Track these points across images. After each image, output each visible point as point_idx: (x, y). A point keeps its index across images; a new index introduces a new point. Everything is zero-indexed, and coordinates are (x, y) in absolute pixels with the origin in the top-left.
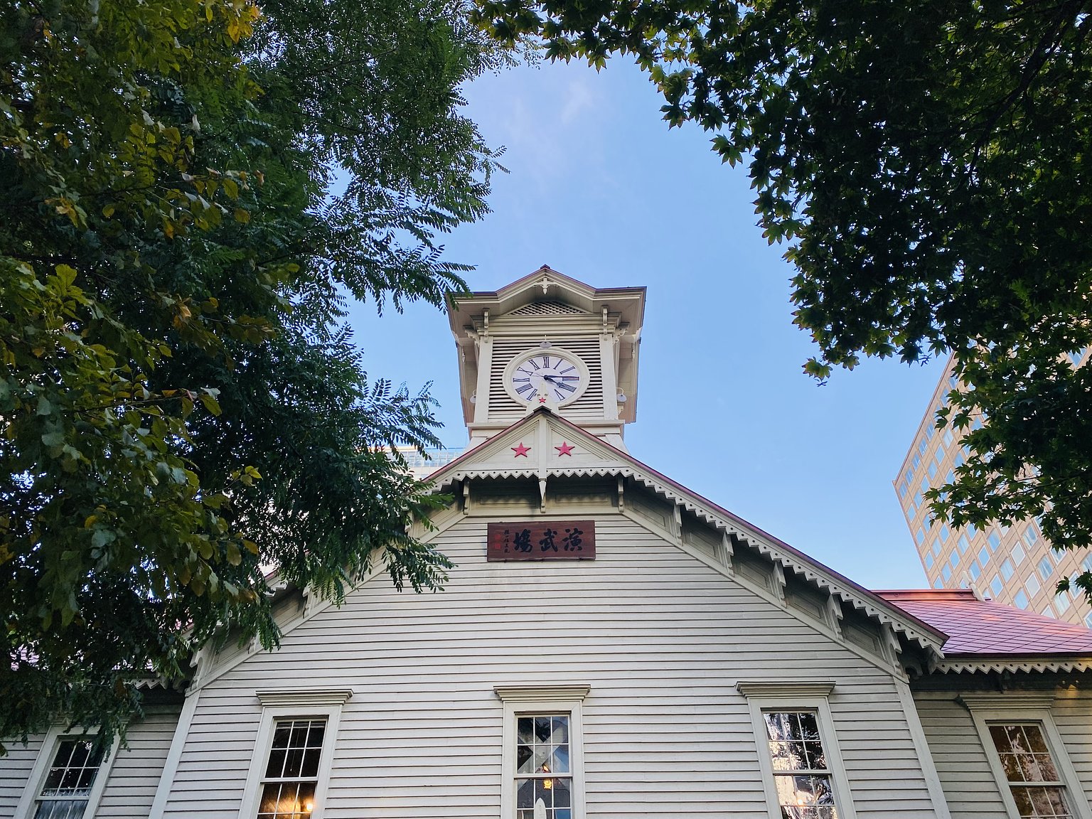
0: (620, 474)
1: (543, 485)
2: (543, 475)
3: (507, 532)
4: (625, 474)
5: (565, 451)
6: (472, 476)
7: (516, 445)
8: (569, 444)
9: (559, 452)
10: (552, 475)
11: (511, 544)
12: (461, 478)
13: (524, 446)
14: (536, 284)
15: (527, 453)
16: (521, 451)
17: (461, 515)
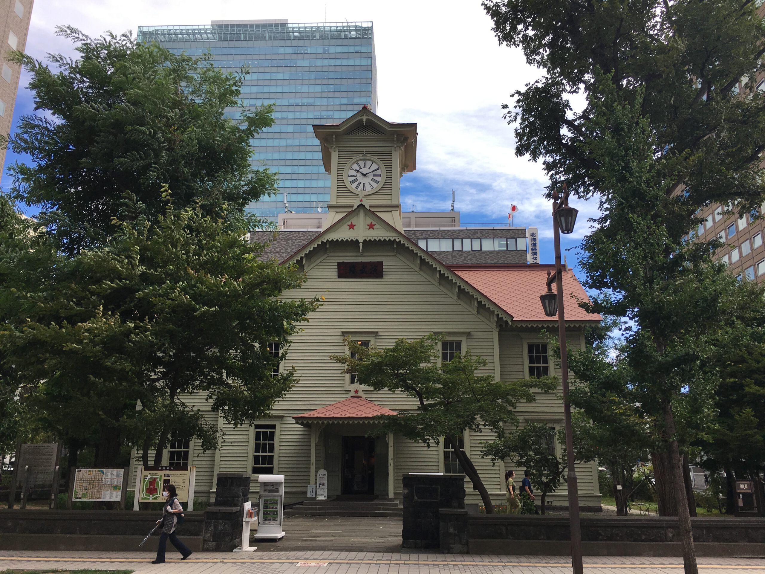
0: (395, 239)
1: (361, 245)
2: (361, 240)
3: (346, 266)
4: (397, 240)
5: (371, 226)
6: (330, 240)
7: (349, 223)
8: (374, 223)
9: (368, 227)
10: (365, 240)
11: (348, 271)
12: (325, 241)
13: (353, 224)
14: (360, 118)
15: (355, 227)
16: (352, 227)
17: (326, 256)
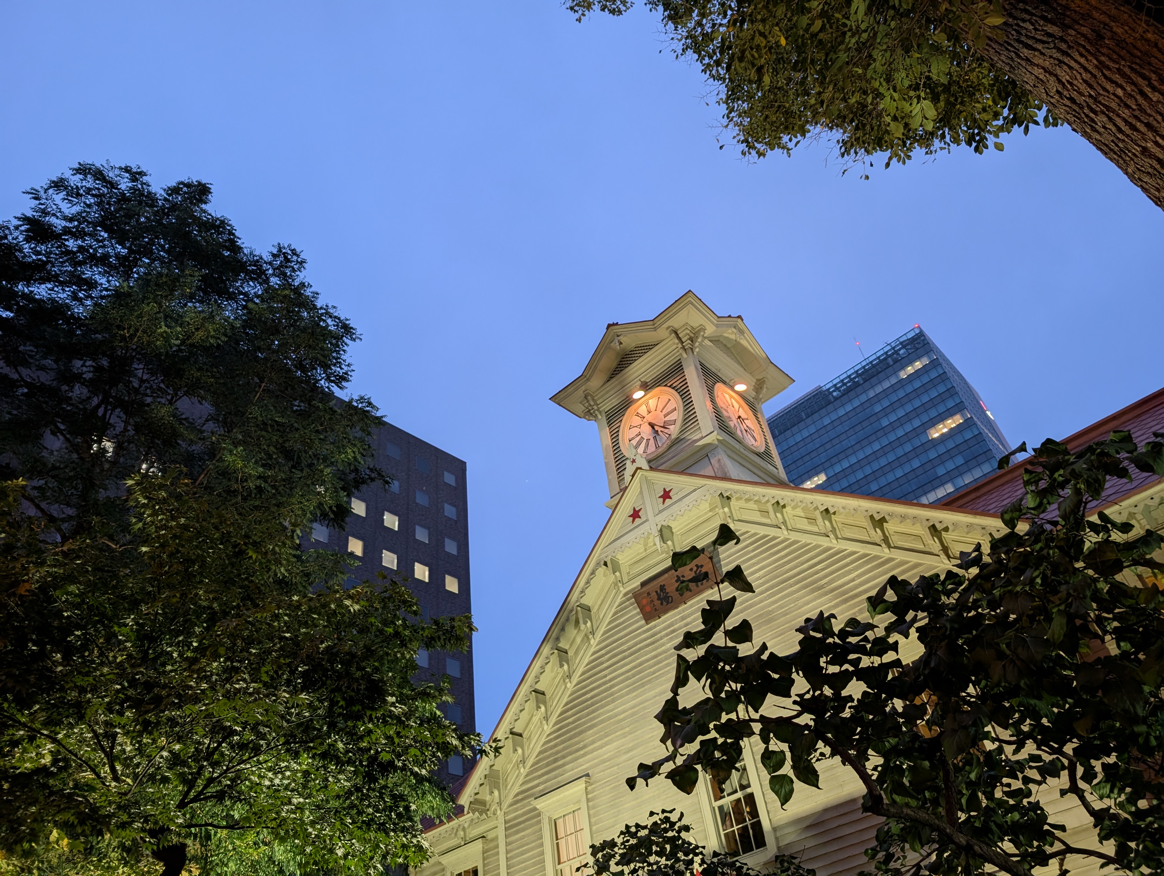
1: (657, 540)
2: (655, 531)
3: (649, 594)
5: (666, 496)
6: (608, 559)
7: (631, 512)
8: (668, 488)
9: (661, 500)
10: (662, 526)
11: (657, 603)
13: (637, 509)
15: (640, 514)
16: (636, 515)
17: (619, 594)
